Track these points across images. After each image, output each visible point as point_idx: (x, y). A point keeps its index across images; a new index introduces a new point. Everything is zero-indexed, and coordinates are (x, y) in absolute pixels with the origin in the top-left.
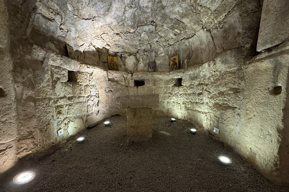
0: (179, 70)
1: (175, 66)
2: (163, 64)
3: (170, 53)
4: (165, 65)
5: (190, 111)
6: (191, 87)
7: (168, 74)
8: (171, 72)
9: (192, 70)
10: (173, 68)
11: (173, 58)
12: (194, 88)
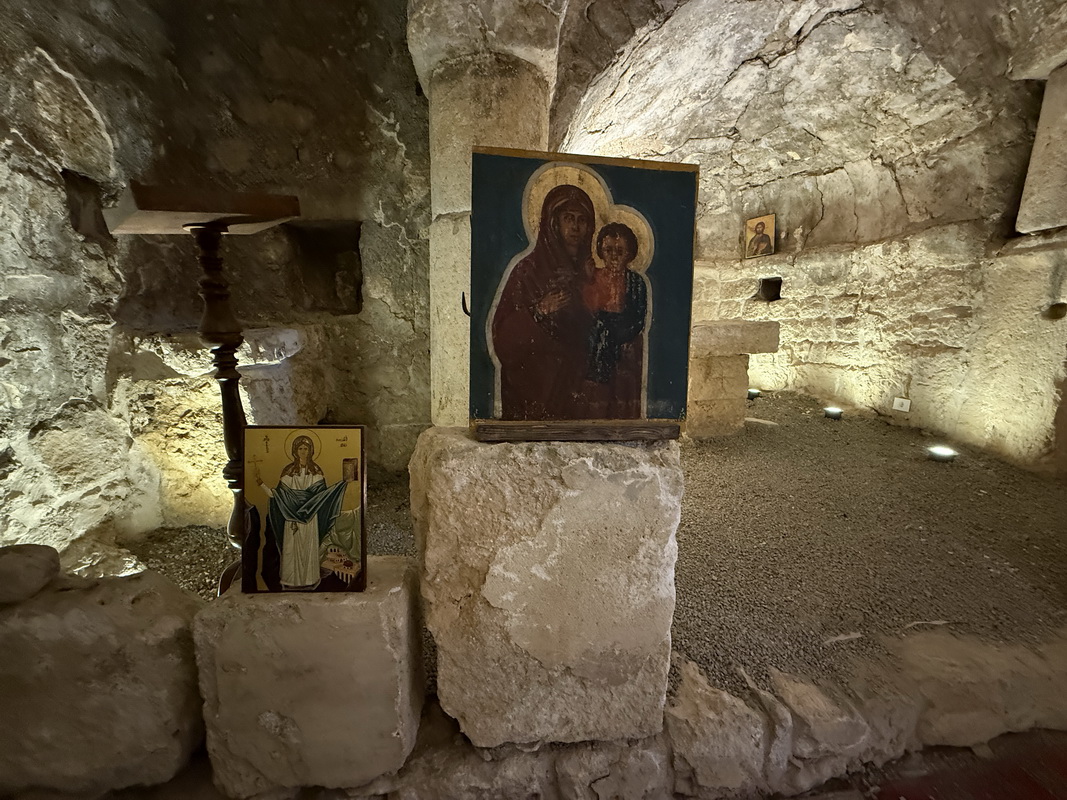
0: (776, 257)
1: (764, 246)
2: (719, 238)
3: (749, 206)
4: (725, 241)
5: (805, 367)
6: (812, 302)
7: (737, 265)
8: (748, 263)
9: (822, 260)
10: (757, 250)
11: (756, 221)
12: (823, 306)
